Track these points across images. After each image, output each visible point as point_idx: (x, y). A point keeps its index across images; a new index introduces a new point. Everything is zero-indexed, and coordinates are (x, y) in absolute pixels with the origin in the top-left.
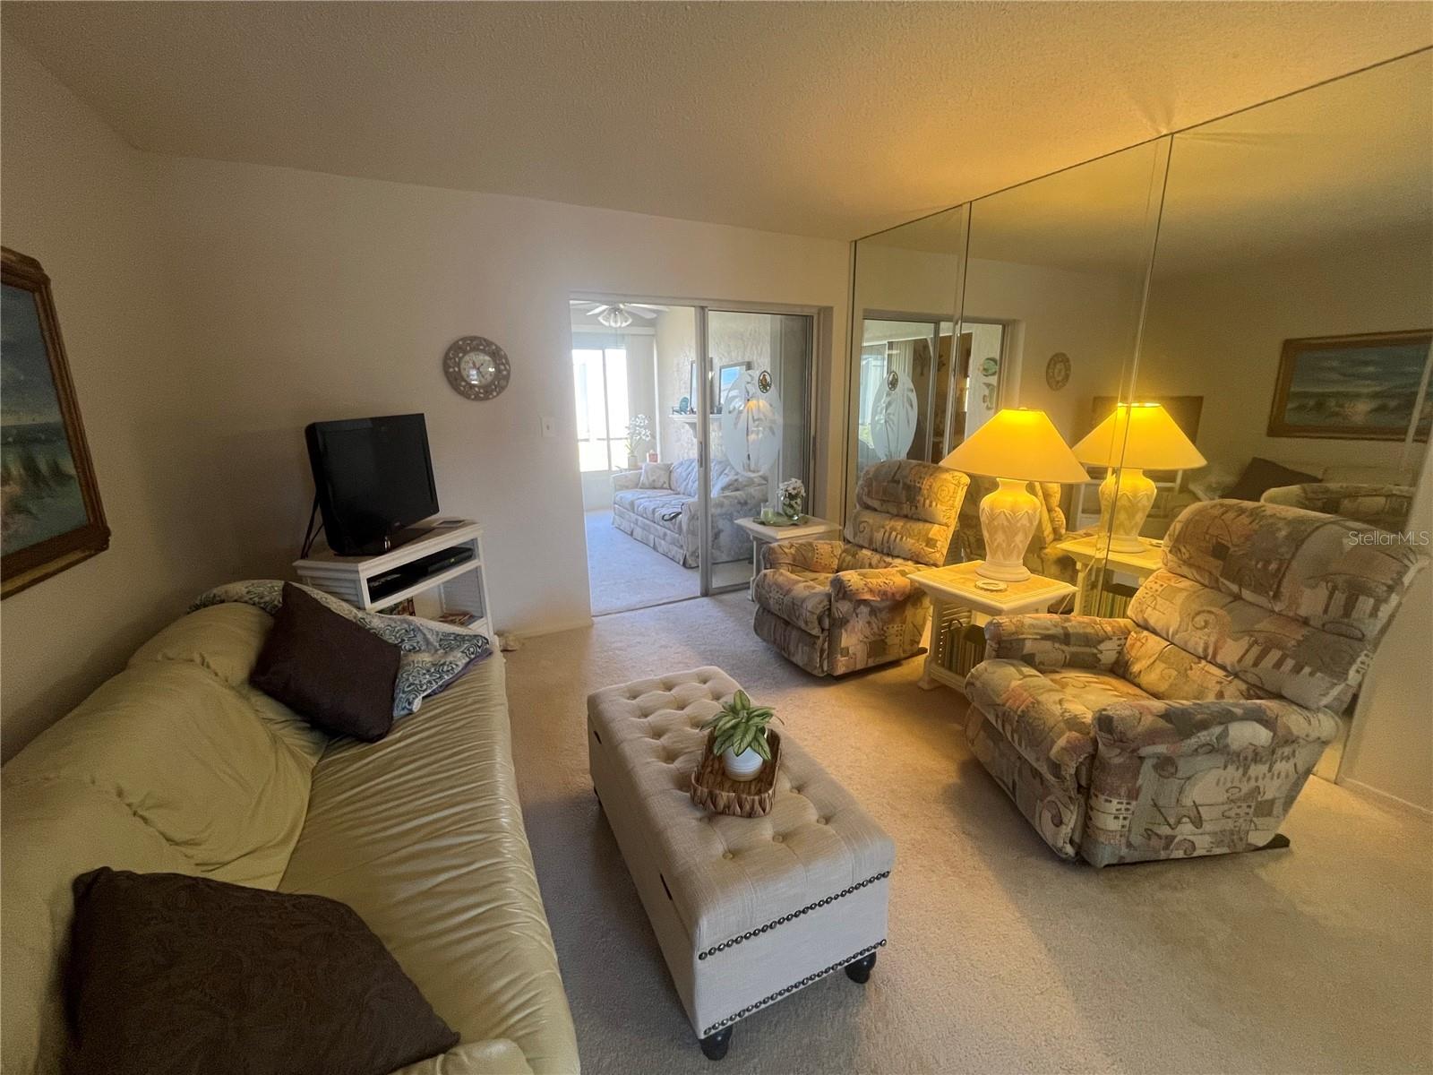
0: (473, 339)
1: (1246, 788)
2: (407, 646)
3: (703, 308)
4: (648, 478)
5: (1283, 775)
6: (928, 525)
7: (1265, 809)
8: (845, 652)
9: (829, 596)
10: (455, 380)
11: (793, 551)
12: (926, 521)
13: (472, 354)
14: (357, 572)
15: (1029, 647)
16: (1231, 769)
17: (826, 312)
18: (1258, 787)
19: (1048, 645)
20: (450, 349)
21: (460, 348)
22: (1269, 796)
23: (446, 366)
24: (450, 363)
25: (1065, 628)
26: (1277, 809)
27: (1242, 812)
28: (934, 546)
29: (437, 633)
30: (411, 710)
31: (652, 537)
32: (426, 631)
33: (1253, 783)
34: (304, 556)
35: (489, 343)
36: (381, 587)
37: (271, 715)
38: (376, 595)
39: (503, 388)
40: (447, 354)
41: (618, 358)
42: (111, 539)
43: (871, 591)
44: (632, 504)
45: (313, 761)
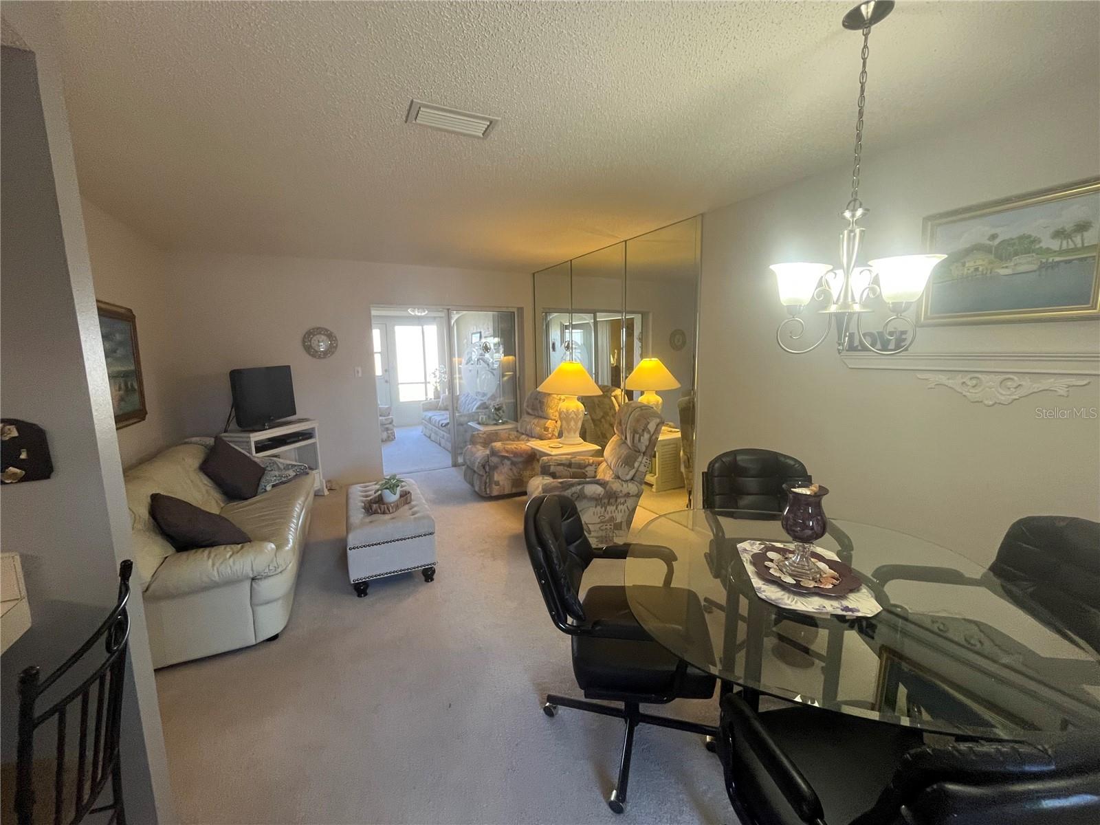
0: (318, 328)
1: (607, 517)
2: (269, 469)
3: (448, 309)
4: (443, 403)
5: (623, 511)
6: (544, 421)
7: (618, 527)
8: (497, 483)
9: (488, 455)
10: (309, 349)
11: (484, 436)
12: (545, 418)
13: (318, 336)
14: (250, 438)
15: (552, 469)
16: (599, 508)
17: (521, 310)
18: (613, 517)
19: (561, 468)
20: (307, 333)
21: (311, 333)
22: (618, 520)
23: (304, 342)
24: (306, 340)
25: (570, 461)
26: (624, 525)
27: (608, 527)
28: (548, 431)
29: (284, 464)
30: (265, 489)
31: (438, 438)
32: (279, 464)
33: (610, 515)
34: (226, 431)
35: (327, 330)
36: (261, 447)
37: (206, 482)
38: (258, 450)
39: (333, 353)
40: (305, 336)
41: (432, 331)
42: (147, 416)
43: (507, 452)
44: (430, 418)
45: (222, 505)
